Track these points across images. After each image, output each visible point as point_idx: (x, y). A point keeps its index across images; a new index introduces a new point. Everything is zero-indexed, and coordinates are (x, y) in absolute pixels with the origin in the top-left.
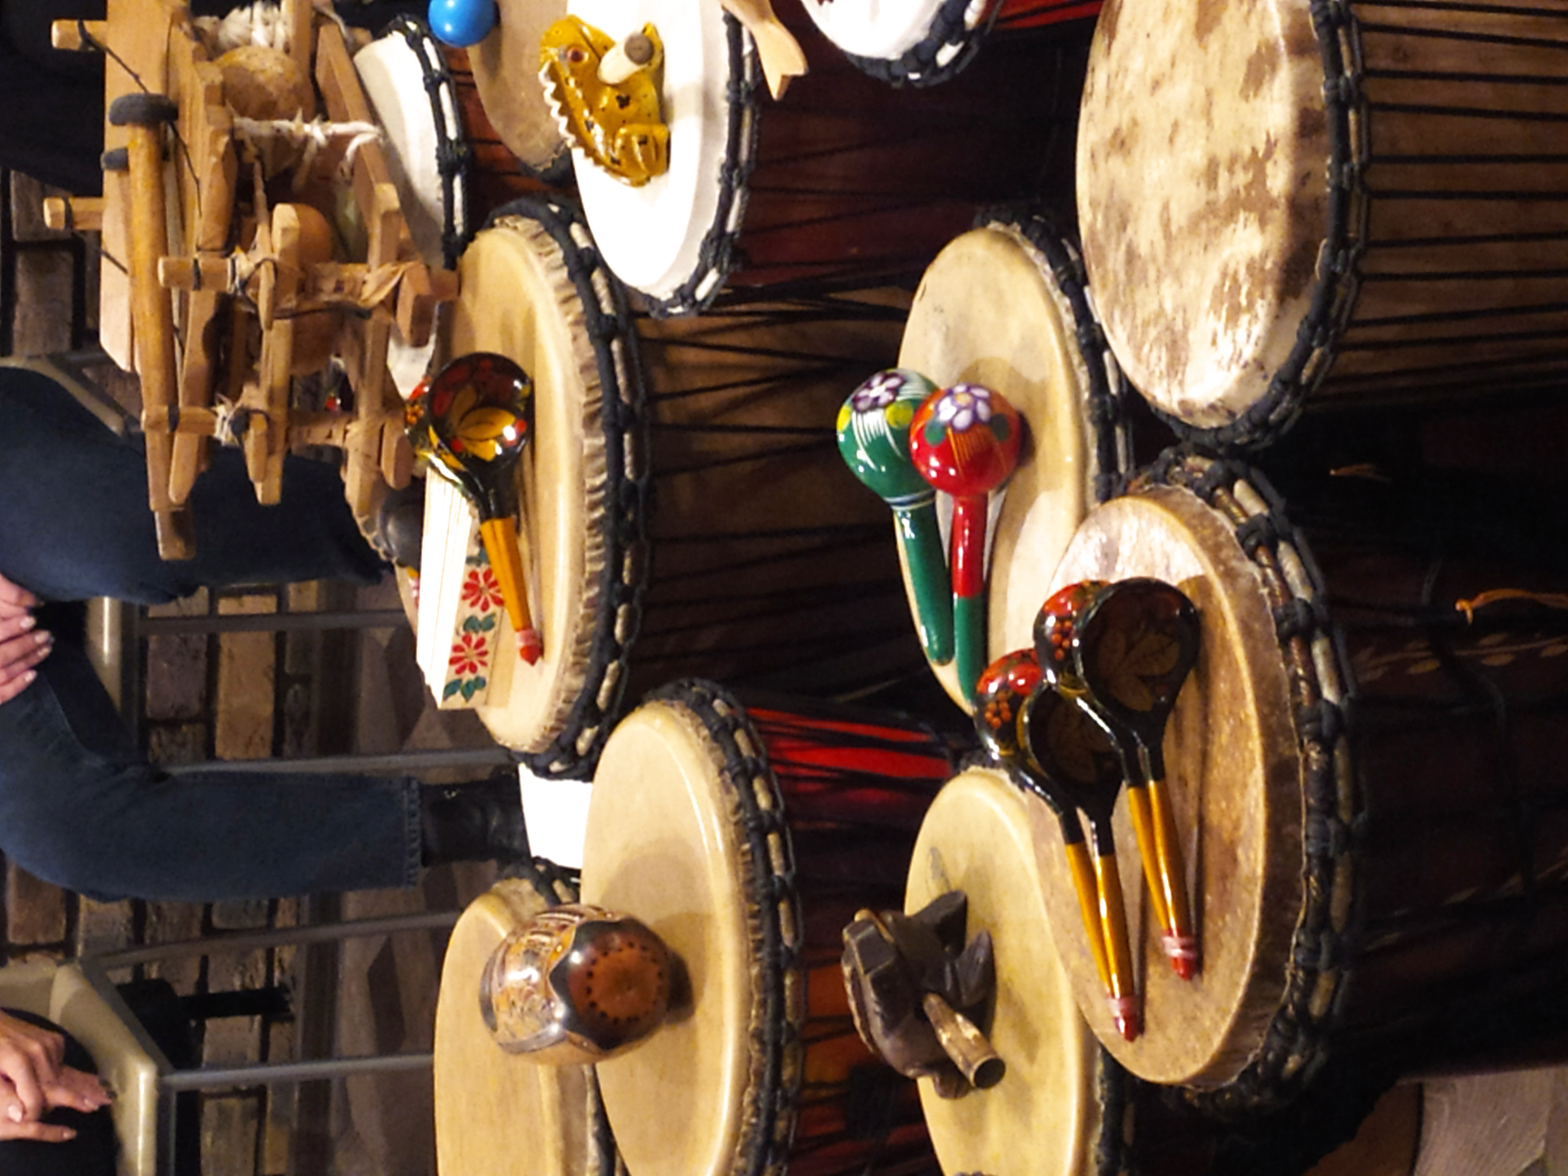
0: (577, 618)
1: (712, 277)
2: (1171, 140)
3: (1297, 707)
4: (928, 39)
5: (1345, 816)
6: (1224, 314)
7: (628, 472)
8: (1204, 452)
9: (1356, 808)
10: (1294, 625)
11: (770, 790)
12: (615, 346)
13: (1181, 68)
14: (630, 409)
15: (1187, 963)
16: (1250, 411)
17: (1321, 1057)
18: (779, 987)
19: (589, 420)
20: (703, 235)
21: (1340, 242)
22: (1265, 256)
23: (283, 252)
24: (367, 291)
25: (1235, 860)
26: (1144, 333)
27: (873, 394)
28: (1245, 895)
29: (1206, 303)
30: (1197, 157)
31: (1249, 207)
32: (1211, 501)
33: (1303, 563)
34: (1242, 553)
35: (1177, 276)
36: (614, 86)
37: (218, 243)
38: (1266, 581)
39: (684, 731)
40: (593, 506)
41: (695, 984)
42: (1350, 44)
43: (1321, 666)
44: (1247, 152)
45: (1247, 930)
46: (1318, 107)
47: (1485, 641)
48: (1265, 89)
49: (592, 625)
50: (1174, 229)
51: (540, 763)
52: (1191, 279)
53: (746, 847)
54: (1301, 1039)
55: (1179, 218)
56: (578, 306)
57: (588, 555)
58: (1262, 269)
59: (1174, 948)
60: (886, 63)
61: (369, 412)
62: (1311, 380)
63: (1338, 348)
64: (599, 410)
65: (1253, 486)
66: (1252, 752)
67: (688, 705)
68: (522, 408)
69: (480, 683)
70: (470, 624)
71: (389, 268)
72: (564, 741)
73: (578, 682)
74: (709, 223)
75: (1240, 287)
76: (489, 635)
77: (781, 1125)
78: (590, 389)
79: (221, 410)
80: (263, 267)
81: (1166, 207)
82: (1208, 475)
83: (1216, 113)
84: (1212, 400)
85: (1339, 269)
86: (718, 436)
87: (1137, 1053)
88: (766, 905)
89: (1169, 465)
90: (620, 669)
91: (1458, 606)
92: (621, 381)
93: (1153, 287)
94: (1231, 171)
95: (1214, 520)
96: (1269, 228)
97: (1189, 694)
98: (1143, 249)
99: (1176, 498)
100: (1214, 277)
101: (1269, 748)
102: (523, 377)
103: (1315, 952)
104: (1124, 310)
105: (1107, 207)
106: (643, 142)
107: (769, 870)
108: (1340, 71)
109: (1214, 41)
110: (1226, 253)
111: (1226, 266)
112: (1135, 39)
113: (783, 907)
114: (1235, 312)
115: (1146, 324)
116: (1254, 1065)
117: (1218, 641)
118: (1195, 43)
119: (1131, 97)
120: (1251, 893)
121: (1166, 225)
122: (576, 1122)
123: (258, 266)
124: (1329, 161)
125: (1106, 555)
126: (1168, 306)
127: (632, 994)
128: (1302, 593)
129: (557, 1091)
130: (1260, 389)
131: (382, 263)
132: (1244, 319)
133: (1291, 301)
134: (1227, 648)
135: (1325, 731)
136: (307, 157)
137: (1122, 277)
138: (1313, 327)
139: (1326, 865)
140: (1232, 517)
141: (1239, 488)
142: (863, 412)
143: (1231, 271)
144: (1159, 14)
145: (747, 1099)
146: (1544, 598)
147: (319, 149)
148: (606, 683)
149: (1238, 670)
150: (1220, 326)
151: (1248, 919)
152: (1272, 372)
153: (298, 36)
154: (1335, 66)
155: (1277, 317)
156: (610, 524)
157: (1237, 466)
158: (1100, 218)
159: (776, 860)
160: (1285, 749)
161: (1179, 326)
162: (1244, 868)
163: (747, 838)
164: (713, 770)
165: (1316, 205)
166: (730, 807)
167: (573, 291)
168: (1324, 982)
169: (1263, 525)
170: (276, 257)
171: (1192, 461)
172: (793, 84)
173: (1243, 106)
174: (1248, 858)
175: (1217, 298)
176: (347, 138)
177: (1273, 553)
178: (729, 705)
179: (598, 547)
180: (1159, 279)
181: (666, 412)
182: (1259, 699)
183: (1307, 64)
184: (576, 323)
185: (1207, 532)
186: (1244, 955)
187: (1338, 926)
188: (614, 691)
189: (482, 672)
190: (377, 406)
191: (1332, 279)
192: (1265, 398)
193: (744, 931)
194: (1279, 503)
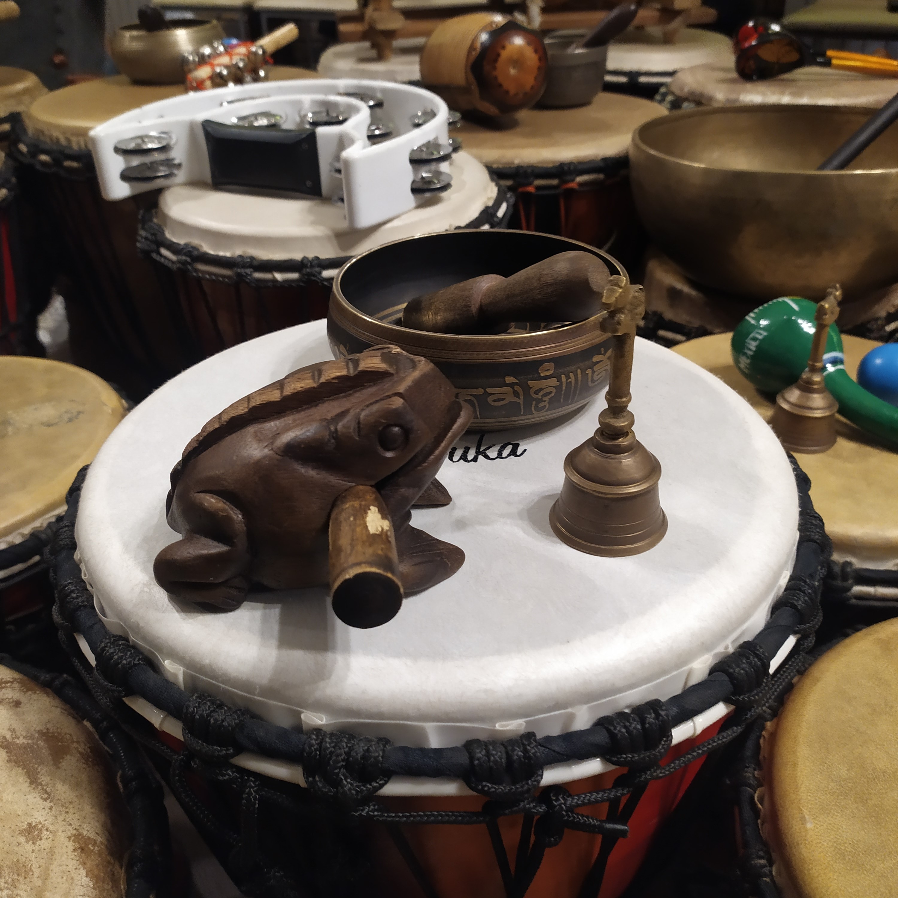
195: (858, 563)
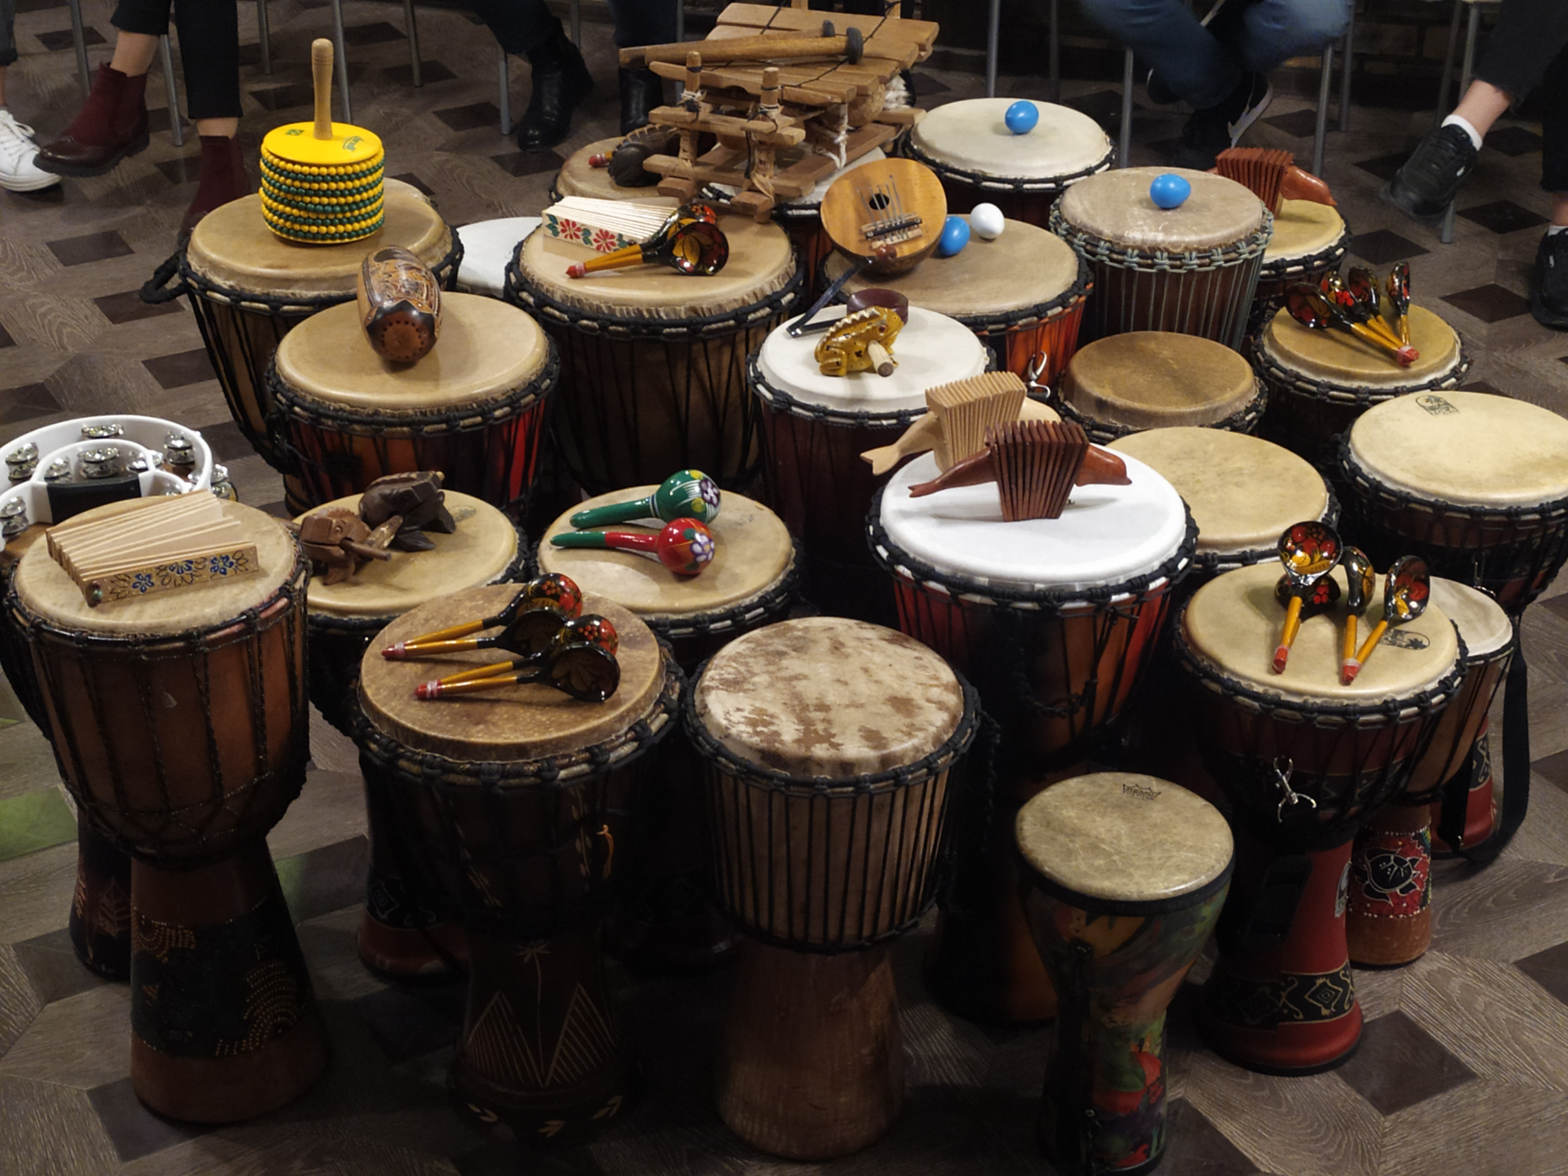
0: (591, 300)
1: (769, 395)
2: (839, 681)
3: (555, 758)
4: (890, 543)
5: (501, 783)
6: (752, 716)
7: (667, 330)
8: (683, 694)
9: (504, 788)
10: (597, 755)
11: (504, 416)
12: (732, 322)
13: (874, 687)
14: (700, 331)
15: (425, 693)
16: (704, 727)
17: (377, 762)
18: (402, 425)
19: (693, 310)
20: (790, 393)
21: (788, 783)
22: (782, 742)
23: (780, 135)
24: (760, 177)
25: (477, 723)
26: (742, 664)
27: (709, 490)
28: (459, 729)
29: (758, 704)
30: (831, 698)
31: (807, 732)
32: (658, 703)
33: (628, 756)
34: (632, 723)
35: (771, 685)
36: (867, 349)
37: (785, 98)
38: (618, 737)
39: (534, 366)
40: (649, 311)
41: (402, 374)
42: (886, 786)
43: (576, 769)
44: (833, 731)
45: (442, 732)
46: (856, 771)
47: (587, 839)
48: (865, 743)
49: (587, 308)
50: (794, 683)
51: (515, 266)
52: (769, 695)
53: (475, 405)
54: (386, 755)
55: (800, 686)
56: (753, 301)
57: (624, 308)
58: (775, 741)
59: (431, 686)
60: (878, 515)
61: (696, 173)
62: (719, 762)
63: (735, 778)
64: (699, 315)
65: (666, 723)
66: (532, 735)
67: (547, 365)
68: (700, 268)
69: (556, 233)
70: (587, 232)
71: (771, 188)
72: (527, 286)
73: (557, 298)
74: (796, 398)
75: (766, 726)
76: (581, 241)
77: (330, 422)
78: (710, 310)
79: (699, 94)
80: (772, 124)
81: (805, 677)
82: (670, 700)
83: (852, 710)
84: (710, 706)
85: (775, 781)
86: (685, 373)
87: (376, 657)
88: (444, 417)
89: (676, 673)
90: (565, 322)
91: (605, 826)
92: (714, 326)
93: (765, 669)
94: (824, 720)
95: (649, 705)
96: (796, 745)
97: (560, 696)
98: (785, 662)
99: (660, 681)
100: (772, 710)
101: (535, 745)
102: (715, 271)
103: (431, 767)
104: (753, 649)
105: (805, 638)
106: (838, 363)
107: (463, 418)
108: (873, 782)
109: (887, 709)
110: (783, 717)
111: (777, 718)
112: (888, 656)
113: (444, 426)
114: (753, 723)
115: (746, 664)
116: (372, 727)
117: (588, 714)
118: (887, 697)
119: (860, 653)
120: (460, 734)
121: (796, 678)
122: (325, 285)
123: (774, 121)
124: (829, 777)
125: (630, 639)
126: (756, 679)
127: (397, 343)
128: (613, 756)
129: (341, 275)
130: (716, 736)
131: (775, 186)
132: (750, 729)
133: (759, 755)
134: (586, 719)
135: (543, 774)
136: (829, 132)
137: (770, 648)
138: (746, 767)
139: (476, 773)
140: (650, 716)
141: (664, 716)
142: (700, 485)
143: (774, 721)
144: (901, 673)
145: (343, 405)
146: (609, 861)
147: (833, 139)
148: (557, 313)
149: (574, 727)
150: (746, 714)
151: (448, 732)
152: (724, 742)
153: (891, 115)
154: (875, 780)
155: (751, 748)
156: (640, 321)
157: (675, 715)
158: (800, 633)
159: (467, 422)
160: (534, 752)
161: (746, 686)
162: (474, 730)
163: (479, 406)
164: (514, 385)
165: (806, 770)
166: (495, 396)
167: (760, 298)
168: (415, 769)
169: (647, 734)
170: (779, 132)
171: (677, 685)
172: (869, 465)
173: (855, 728)
174: (479, 732)
175: (761, 712)
176: (838, 154)
177: (633, 740)
178: (547, 389)
179: (628, 313)
180: (770, 673)
181: (697, 347)
182: (559, 739)
183: (877, 765)
184: (743, 300)
185: (643, 704)
186: (429, 728)
187: (444, 777)
188: (553, 316)
189: (562, 236)
190: (700, 177)
191: (770, 778)
192: (711, 736)
193: (432, 405)
194: (657, 740)
195: (1219, 553)
